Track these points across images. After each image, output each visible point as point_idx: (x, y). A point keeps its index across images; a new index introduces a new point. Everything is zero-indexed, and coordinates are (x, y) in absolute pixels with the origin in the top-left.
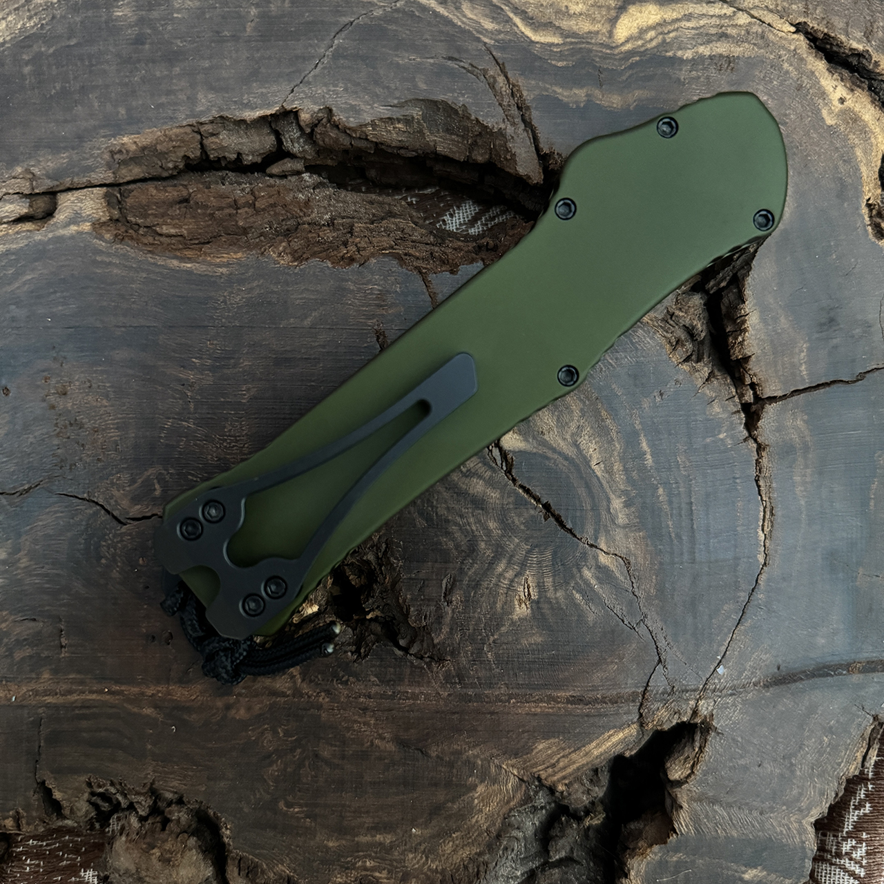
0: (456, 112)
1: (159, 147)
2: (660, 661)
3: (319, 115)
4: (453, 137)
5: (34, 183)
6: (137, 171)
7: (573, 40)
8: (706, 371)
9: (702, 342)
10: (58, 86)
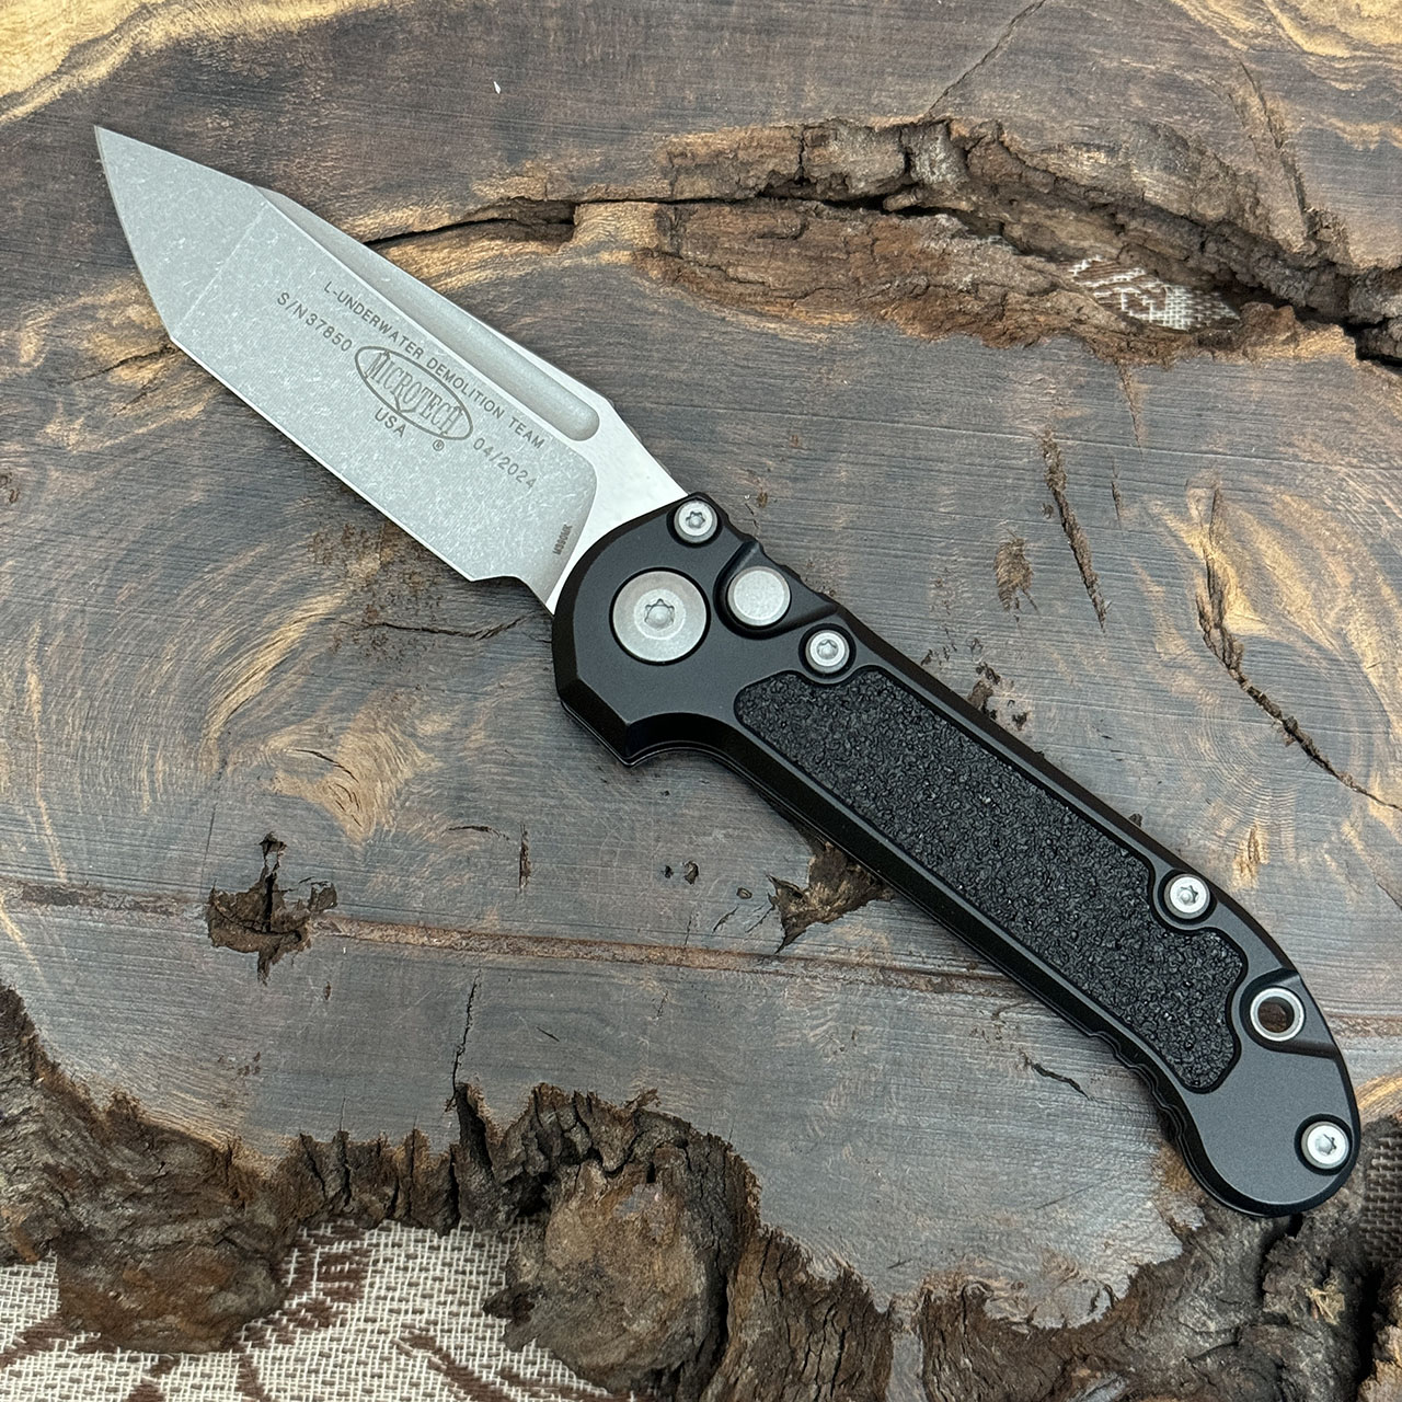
0: (1185, 144)
1: (741, 154)
3: (983, 130)
4: (1174, 178)
5: (549, 186)
6: (703, 186)
7: (1365, 54)
10: (597, 52)
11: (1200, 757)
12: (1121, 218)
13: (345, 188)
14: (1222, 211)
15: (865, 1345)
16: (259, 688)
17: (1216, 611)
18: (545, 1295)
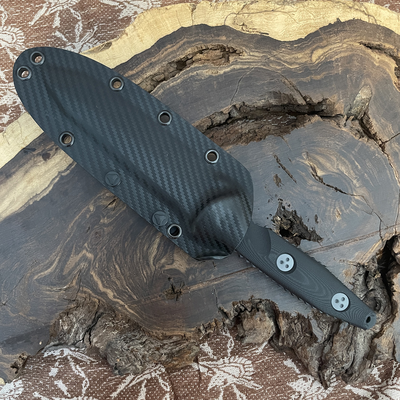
0: (277, 93)
1: (201, 125)
2: (381, 221)
3: (241, 104)
4: (277, 99)
7: (302, 65)
8: (366, 139)
9: (362, 133)
11: (322, 200)
12: (268, 109)
14: (287, 102)
15: (305, 324)
16: (156, 252)
17: (315, 173)
18: (247, 336)
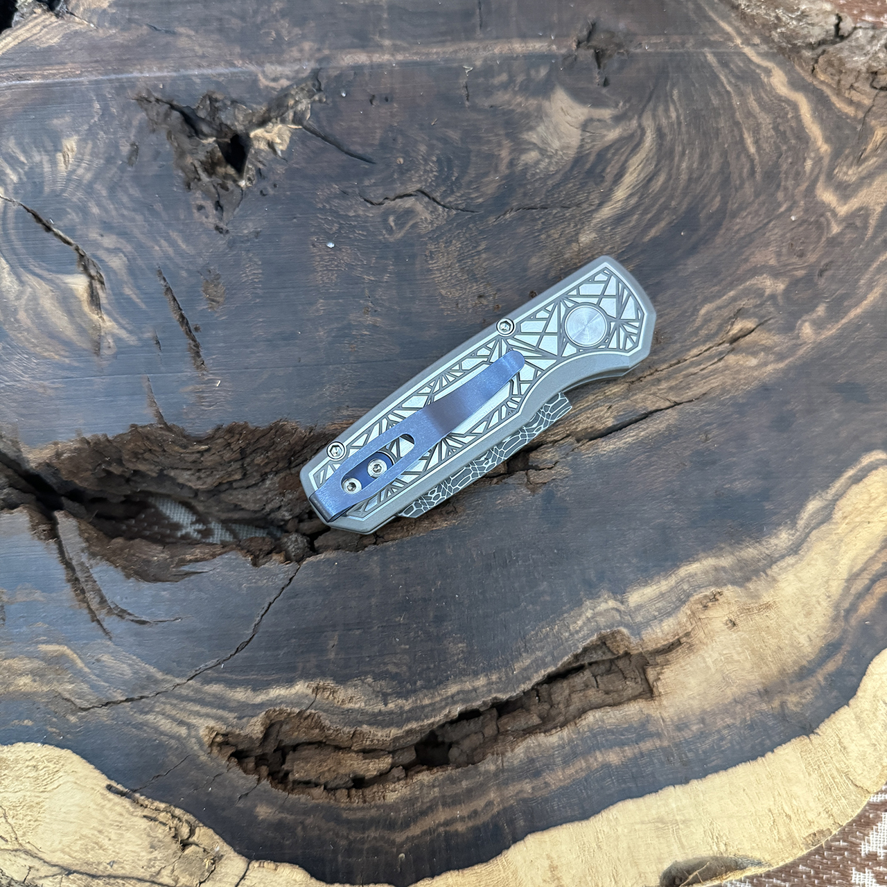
0: (137, 573)
11: (99, 205)
13: (648, 457)
14: (113, 541)
16: (631, 162)
17: (94, 285)
